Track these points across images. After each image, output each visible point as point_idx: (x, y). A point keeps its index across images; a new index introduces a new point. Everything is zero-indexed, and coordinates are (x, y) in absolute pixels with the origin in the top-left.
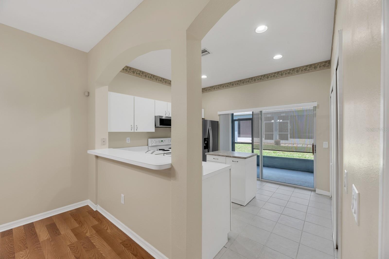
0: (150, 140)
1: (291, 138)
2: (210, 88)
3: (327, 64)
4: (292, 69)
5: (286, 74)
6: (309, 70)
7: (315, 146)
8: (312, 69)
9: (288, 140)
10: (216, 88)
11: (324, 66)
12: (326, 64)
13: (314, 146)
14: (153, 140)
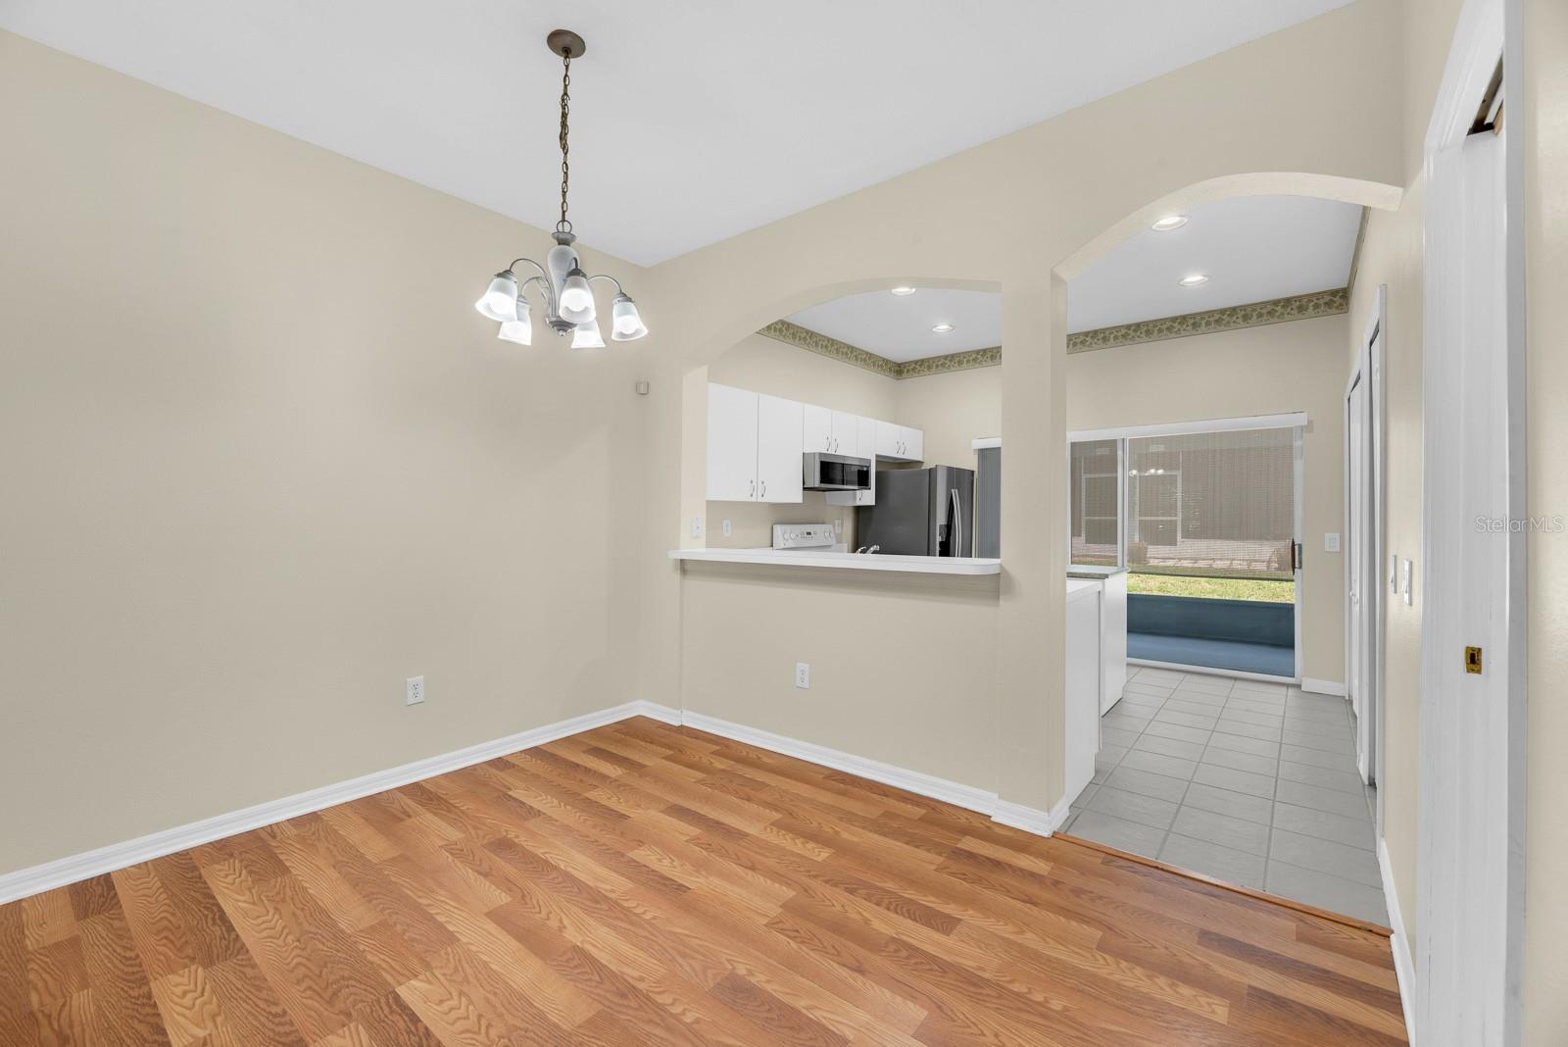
0: (778, 529)
1: (1187, 535)
2: (942, 361)
3: (1338, 299)
4: (1230, 308)
5: (1208, 324)
6: (1282, 314)
7: (1300, 546)
8: (1292, 312)
9: (1174, 543)
10: (968, 361)
11: (1328, 304)
12: (1335, 299)
13: (1296, 547)
14: (788, 528)
